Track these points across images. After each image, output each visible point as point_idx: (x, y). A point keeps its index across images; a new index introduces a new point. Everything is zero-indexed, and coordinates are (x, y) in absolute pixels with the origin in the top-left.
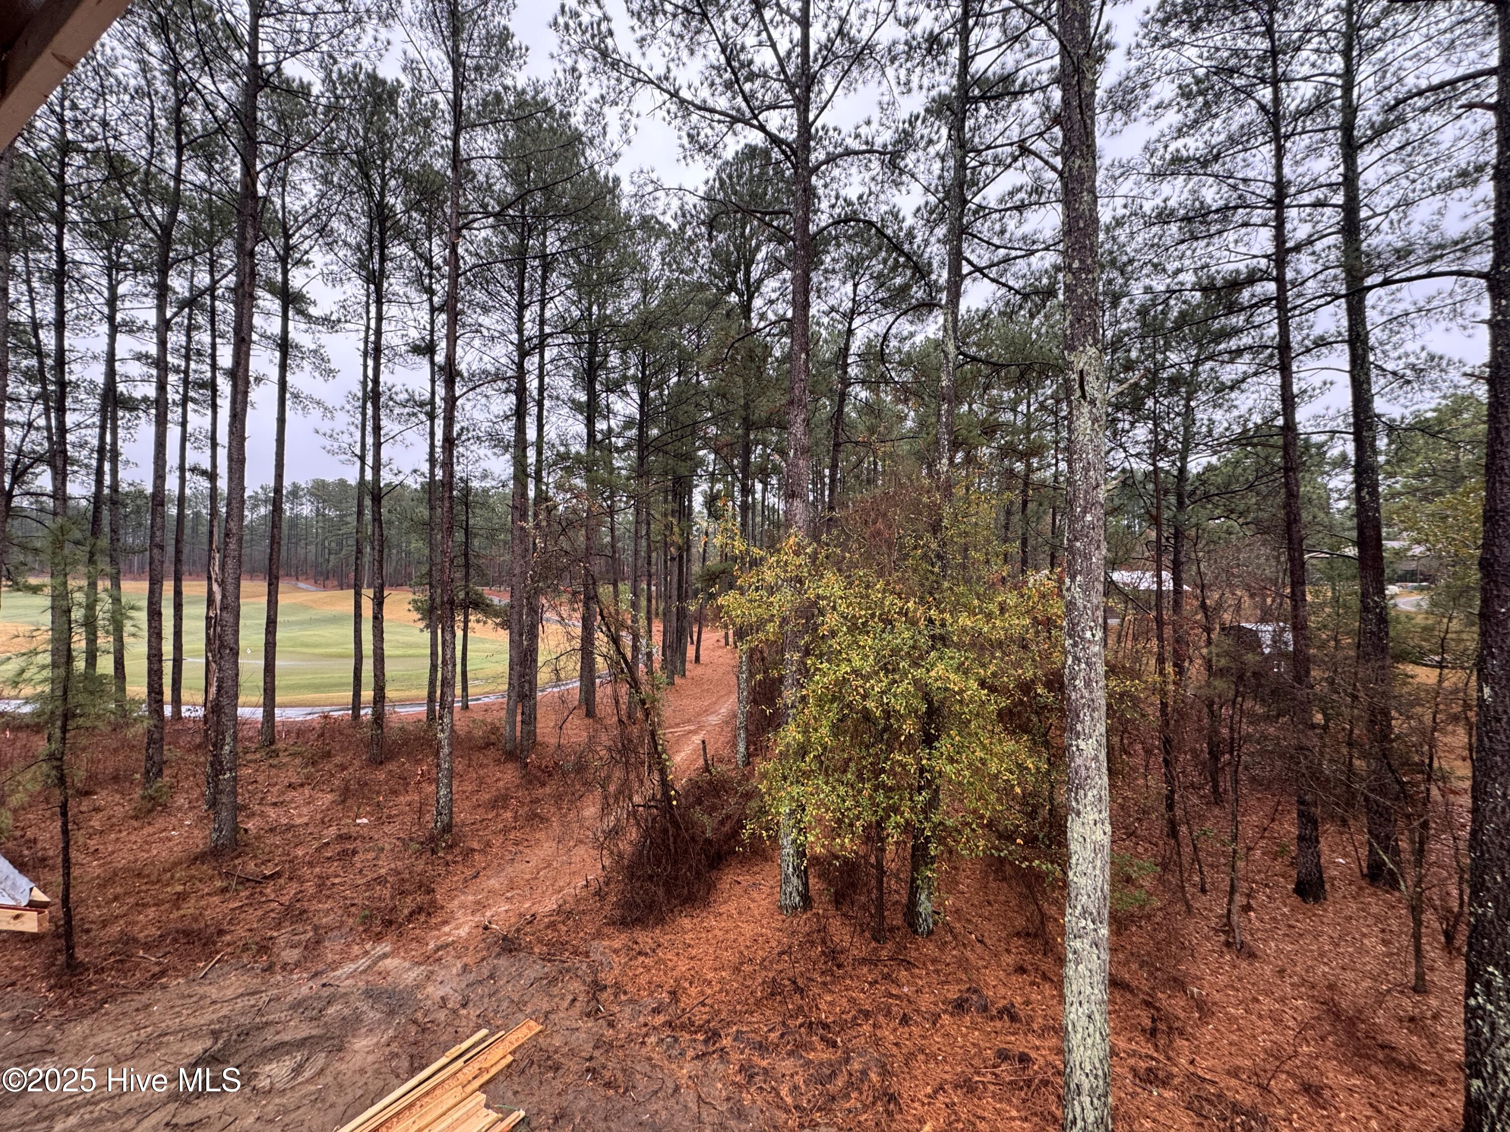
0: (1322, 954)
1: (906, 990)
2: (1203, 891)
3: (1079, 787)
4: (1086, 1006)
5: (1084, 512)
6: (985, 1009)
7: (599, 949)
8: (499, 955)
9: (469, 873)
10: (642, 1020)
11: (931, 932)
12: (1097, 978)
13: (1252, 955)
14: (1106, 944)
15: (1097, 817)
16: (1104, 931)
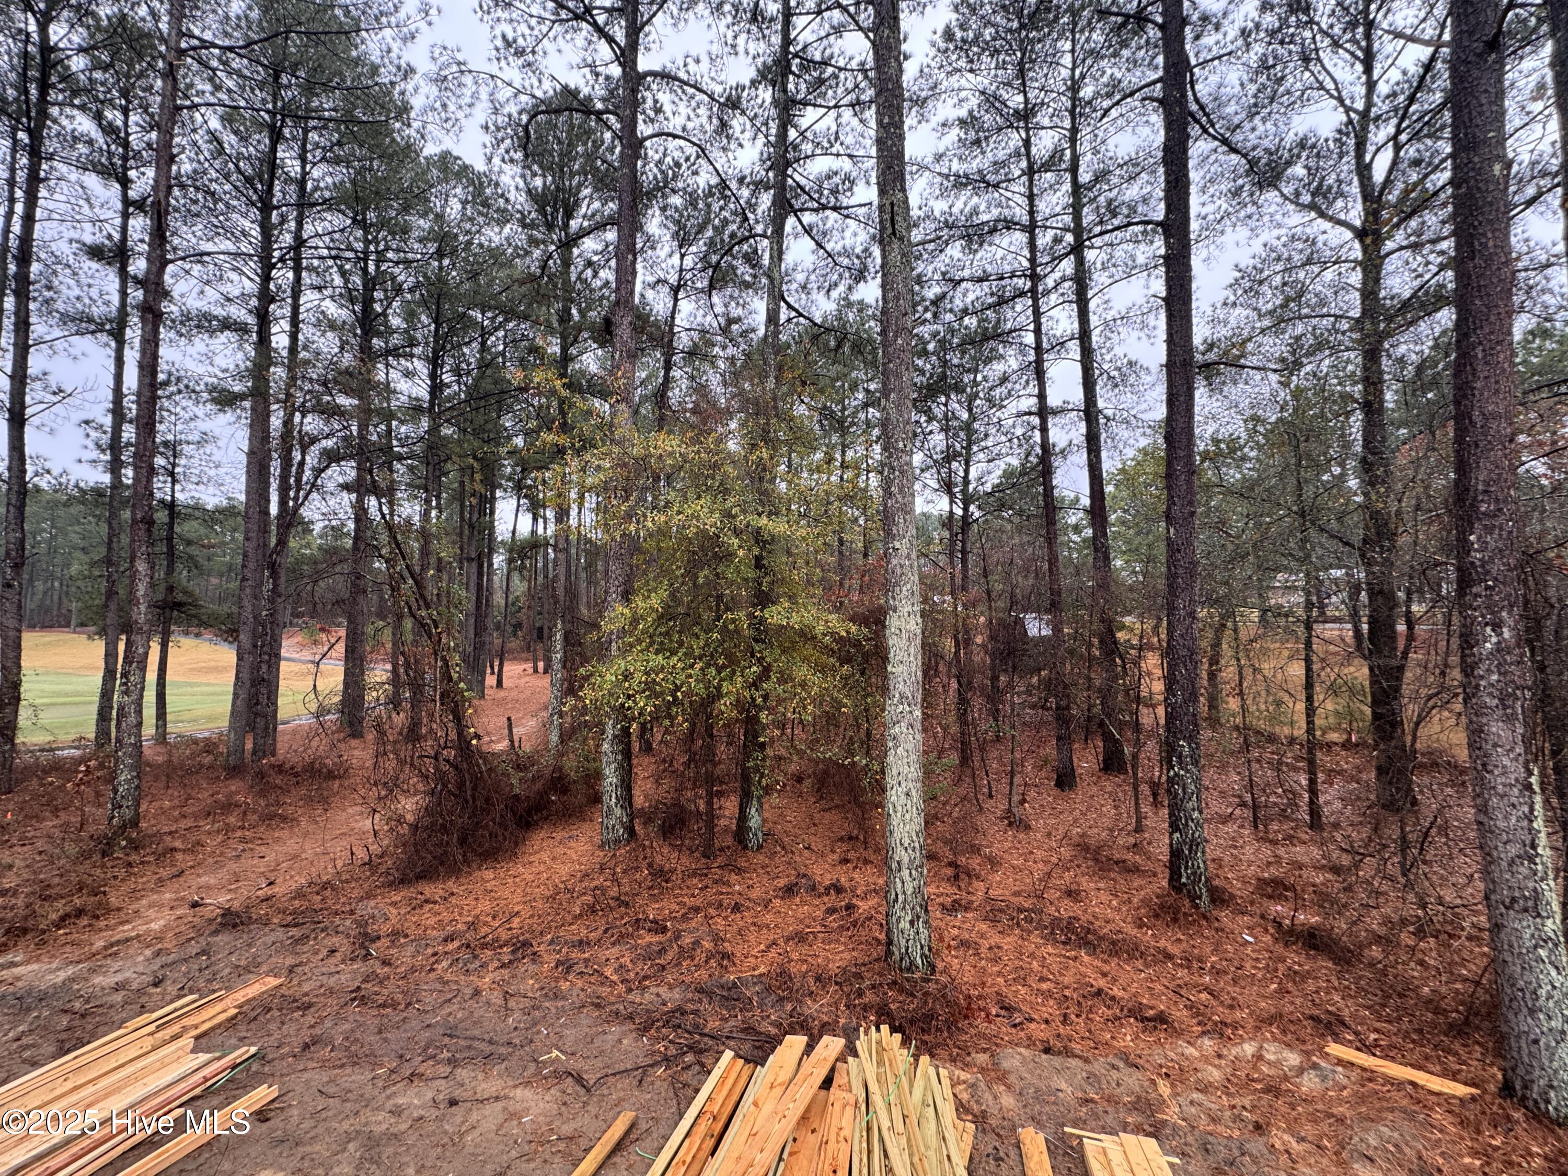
0: (1075, 821)
1: (737, 888)
2: (991, 796)
3: (897, 584)
4: (904, 785)
5: (896, 337)
6: (814, 888)
7: (368, 908)
8: (216, 933)
9: (164, 873)
10: (430, 951)
11: (760, 847)
12: (913, 757)
13: (1028, 827)
14: (918, 725)
15: (910, 609)
16: (918, 713)
